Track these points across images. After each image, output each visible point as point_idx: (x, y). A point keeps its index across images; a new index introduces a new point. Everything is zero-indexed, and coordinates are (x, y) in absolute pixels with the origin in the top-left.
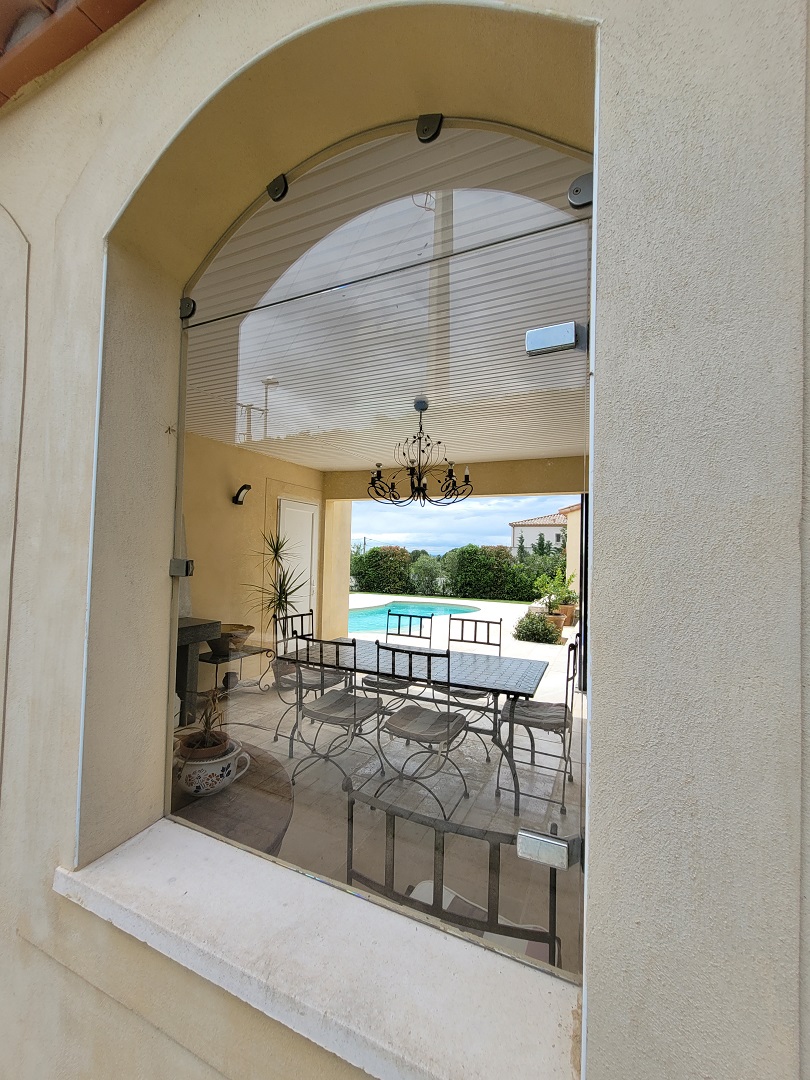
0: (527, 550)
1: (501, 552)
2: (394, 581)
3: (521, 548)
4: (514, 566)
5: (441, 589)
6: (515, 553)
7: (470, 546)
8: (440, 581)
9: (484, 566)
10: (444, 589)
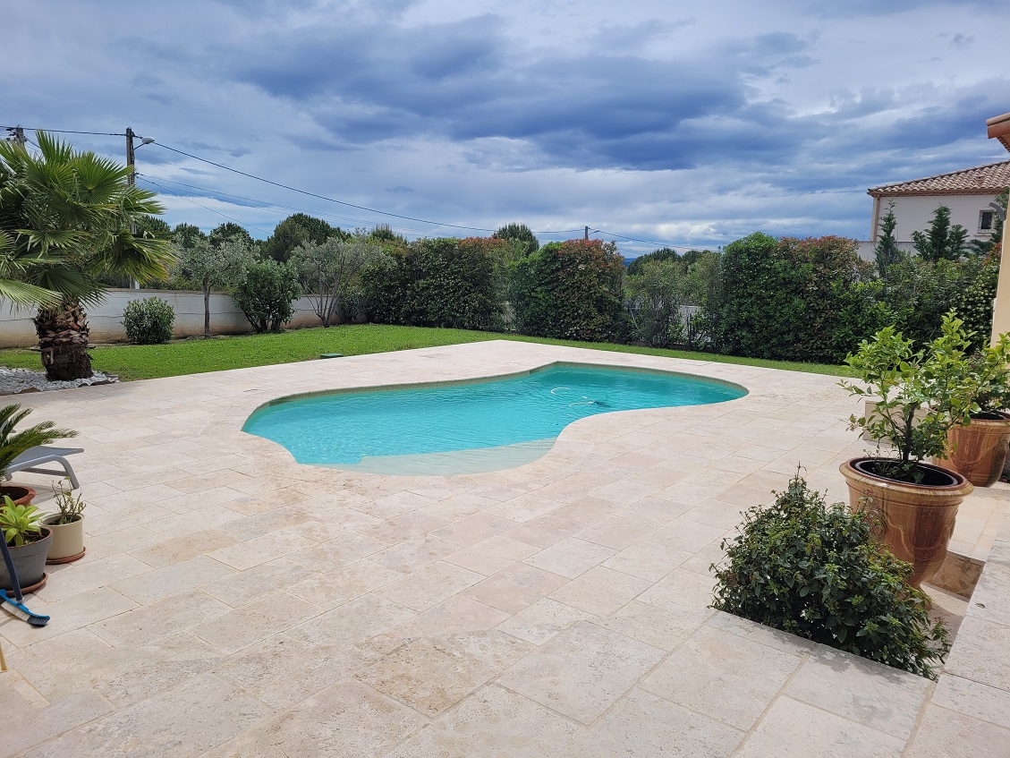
0: (900, 248)
1: (828, 253)
2: (588, 316)
3: (887, 245)
4: (858, 285)
5: (685, 333)
6: (868, 255)
7: (758, 237)
8: (688, 312)
9: (786, 283)
10: (692, 334)
